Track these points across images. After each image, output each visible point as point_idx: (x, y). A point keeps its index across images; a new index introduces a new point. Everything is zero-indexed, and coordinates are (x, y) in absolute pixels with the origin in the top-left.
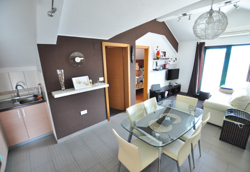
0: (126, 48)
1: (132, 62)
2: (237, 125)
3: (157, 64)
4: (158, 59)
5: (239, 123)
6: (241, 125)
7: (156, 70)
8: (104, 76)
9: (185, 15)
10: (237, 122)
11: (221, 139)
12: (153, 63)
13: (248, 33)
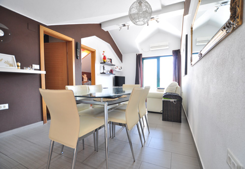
0: (70, 42)
1: (77, 58)
2: (172, 102)
3: (104, 68)
4: (104, 62)
5: (173, 100)
6: (175, 101)
7: (103, 73)
8: (40, 64)
9: (124, 25)
10: (172, 99)
11: (164, 119)
12: (101, 67)
13: (168, 47)
